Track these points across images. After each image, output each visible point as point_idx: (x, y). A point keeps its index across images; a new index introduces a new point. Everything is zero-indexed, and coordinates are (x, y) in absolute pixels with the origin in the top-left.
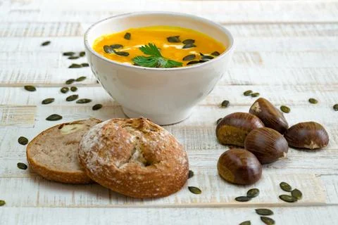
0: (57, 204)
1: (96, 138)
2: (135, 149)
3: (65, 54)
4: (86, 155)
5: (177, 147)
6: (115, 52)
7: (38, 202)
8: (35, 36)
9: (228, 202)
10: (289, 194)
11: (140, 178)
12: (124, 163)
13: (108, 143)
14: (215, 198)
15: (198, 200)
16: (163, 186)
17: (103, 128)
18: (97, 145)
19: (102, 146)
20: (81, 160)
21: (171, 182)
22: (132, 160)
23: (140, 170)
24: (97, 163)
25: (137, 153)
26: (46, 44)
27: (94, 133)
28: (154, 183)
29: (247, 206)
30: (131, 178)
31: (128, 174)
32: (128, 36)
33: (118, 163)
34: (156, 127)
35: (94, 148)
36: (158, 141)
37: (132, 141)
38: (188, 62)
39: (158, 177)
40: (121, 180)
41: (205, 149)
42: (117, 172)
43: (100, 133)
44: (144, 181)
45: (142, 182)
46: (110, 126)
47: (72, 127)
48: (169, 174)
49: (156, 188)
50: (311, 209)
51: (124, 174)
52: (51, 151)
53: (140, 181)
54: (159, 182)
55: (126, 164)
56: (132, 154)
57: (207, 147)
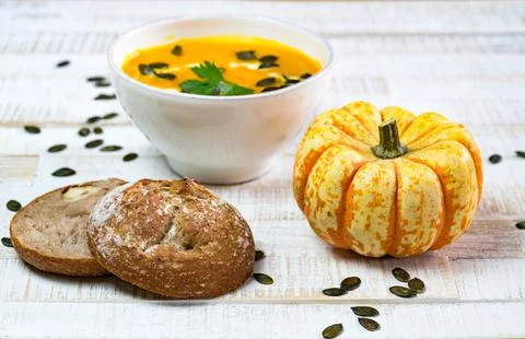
0: (55, 298)
1: (112, 207)
2: (171, 224)
3: (91, 80)
4: (97, 232)
5: (236, 223)
6: (155, 73)
7: (26, 294)
8: (47, 51)
9: (311, 297)
10: (405, 285)
11: (176, 266)
12: (153, 243)
13: (130, 213)
14: (292, 290)
15: (267, 294)
16: (211, 280)
17: (125, 192)
18: (113, 216)
19: (120, 217)
20: (90, 240)
21: (224, 275)
22: (165, 241)
23: (177, 255)
24: (113, 243)
25: (173, 231)
26: (64, 64)
27: (111, 200)
28: (197, 275)
29: (340, 302)
30: (161, 267)
31: (159, 260)
32: (177, 50)
33: (143, 245)
34: (207, 192)
35: (109, 222)
36: (206, 212)
37: (166, 212)
38: (263, 88)
39: (204, 267)
40: (147, 268)
41: (285, 219)
42: (142, 257)
43: (119, 200)
44: (181, 271)
45: (179, 272)
46: (136, 190)
47: (82, 190)
48: (221, 263)
49: (200, 283)
50: (437, 308)
51: (151, 261)
52: (47, 227)
53: (175, 271)
54: (205, 274)
55: (156, 247)
56: (167, 232)
57: (290, 216)
